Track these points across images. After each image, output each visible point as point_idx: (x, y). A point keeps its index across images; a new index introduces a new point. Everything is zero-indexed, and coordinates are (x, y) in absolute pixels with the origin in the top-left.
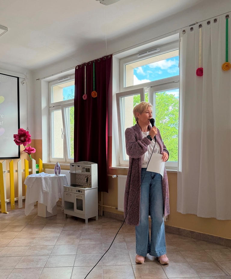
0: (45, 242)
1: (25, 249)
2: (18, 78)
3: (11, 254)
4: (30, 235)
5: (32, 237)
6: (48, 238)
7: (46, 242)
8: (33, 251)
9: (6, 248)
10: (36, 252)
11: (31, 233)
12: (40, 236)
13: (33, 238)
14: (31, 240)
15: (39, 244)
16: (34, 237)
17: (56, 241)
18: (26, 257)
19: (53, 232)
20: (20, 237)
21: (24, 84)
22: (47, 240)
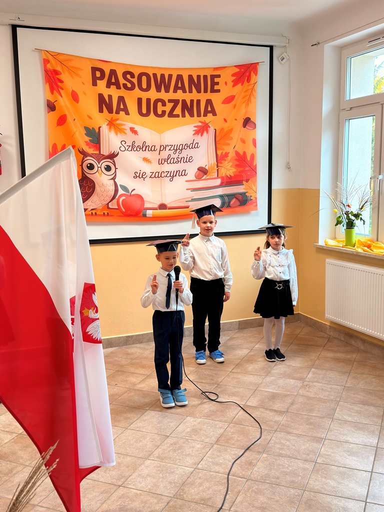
0: (348, 457)
1: (304, 469)
2: (271, 47)
3: (278, 478)
4: (308, 426)
5: (315, 435)
6: (352, 445)
7: (350, 458)
8: (324, 480)
9: (264, 455)
10: (332, 483)
11: (310, 424)
12: (333, 438)
13: (319, 440)
14: (315, 445)
15: (335, 461)
16: (319, 435)
17: (372, 458)
18: (312, 493)
19: (360, 429)
20: (289, 429)
21: (284, 61)
22: (352, 453)
